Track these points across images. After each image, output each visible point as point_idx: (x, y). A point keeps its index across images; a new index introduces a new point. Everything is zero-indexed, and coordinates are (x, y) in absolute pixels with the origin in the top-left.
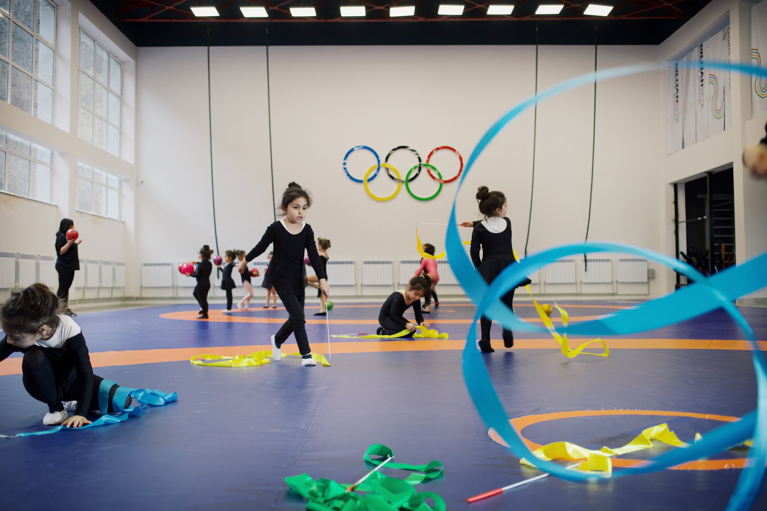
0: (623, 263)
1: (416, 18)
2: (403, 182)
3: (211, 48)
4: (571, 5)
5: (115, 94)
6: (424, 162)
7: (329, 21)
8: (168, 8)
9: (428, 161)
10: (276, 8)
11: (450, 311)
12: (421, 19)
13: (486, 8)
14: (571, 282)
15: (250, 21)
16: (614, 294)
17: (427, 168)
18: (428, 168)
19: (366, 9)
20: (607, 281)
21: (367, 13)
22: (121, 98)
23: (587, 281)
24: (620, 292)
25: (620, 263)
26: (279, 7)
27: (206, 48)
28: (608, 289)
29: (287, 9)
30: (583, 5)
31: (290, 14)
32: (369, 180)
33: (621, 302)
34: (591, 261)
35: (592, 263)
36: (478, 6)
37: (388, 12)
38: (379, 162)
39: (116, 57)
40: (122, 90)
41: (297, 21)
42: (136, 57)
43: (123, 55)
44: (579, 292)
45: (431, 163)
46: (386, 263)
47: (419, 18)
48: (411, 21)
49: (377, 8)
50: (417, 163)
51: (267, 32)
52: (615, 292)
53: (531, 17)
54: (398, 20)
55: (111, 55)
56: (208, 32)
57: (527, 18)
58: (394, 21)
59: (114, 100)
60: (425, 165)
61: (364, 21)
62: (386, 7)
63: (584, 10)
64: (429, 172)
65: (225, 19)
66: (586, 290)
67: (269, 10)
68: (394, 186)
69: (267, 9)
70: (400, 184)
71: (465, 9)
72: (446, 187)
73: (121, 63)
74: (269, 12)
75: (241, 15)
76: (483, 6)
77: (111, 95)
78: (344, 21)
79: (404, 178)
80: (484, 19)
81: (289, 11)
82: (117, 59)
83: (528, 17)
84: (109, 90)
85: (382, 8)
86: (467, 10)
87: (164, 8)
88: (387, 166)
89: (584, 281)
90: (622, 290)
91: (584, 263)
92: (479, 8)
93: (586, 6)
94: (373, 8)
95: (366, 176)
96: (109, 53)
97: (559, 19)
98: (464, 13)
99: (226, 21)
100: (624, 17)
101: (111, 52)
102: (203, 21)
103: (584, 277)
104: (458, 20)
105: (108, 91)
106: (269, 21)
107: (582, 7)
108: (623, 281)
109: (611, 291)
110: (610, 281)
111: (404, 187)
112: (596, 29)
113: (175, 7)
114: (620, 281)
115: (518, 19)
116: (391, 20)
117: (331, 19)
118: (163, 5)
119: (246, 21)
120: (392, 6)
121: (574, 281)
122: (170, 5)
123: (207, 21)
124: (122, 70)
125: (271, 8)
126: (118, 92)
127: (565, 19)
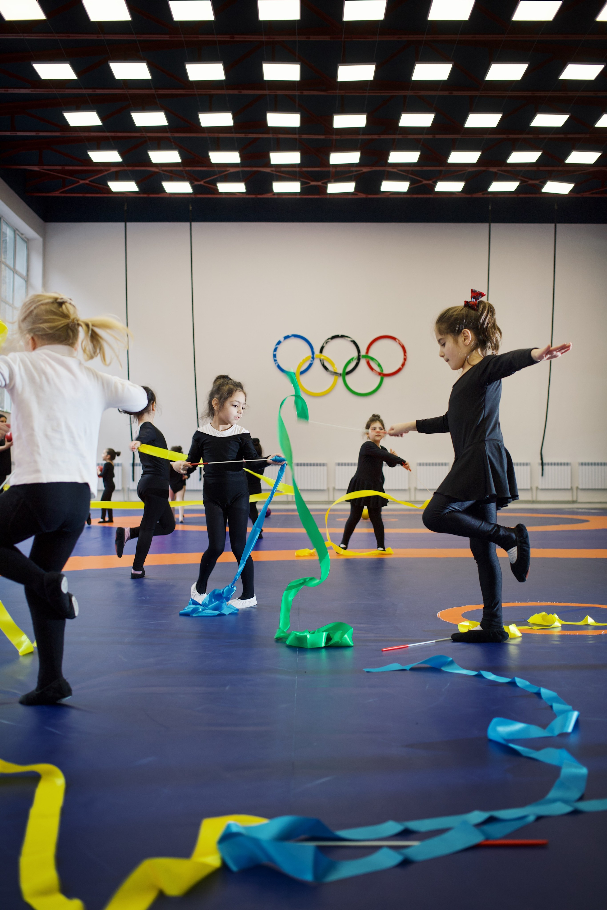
0: (584, 467)
1: (357, 194)
2: (340, 374)
3: (129, 224)
4: (527, 182)
5: (20, 276)
6: (363, 352)
7: (259, 196)
8: (82, 182)
9: (367, 352)
10: (202, 183)
11: (393, 520)
12: (362, 196)
13: (434, 184)
14: (525, 487)
15: (172, 196)
16: (574, 502)
17: (366, 359)
18: (368, 359)
19: (301, 185)
20: (566, 487)
21: (302, 189)
22: (27, 279)
23: (544, 487)
24: (580, 500)
25: (581, 467)
26: (205, 182)
27: (122, 224)
28: (567, 496)
29: (214, 183)
30: (540, 182)
31: (217, 189)
32: (302, 373)
33: (580, 510)
34: (548, 464)
35: (550, 467)
36: (425, 182)
37: (326, 188)
38: (313, 353)
39: (22, 234)
40: (28, 270)
41: (224, 196)
42: (44, 234)
43: (30, 232)
44: (534, 499)
45: (371, 354)
46: (320, 465)
47: (359, 194)
48: (350, 197)
49: (312, 183)
50: (355, 354)
51: (191, 208)
52: (575, 499)
53: (483, 194)
54: (336, 196)
55: (17, 232)
56: (125, 208)
57: (479, 195)
58: (331, 197)
59: (19, 282)
60: (364, 357)
61: (298, 197)
62: (323, 183)
63: (542, 187)
64: (368, 363)
65: (144, 194)
66: (542, 496)
67: (193, 185)
68: (330, 379)
69: (191, 184)
70: (336, 377)
71: (410, 185)
72: (386, 380)
73: (27, 241)
74: (193, 187)
75: (163, 190)
76: (430, 182)
77: (16, 276)
78: (276, 196)
79: (340, 371)
80: (432, 196)
81: (216, 186)
82: (23, 237)
83: (481, 193)
84: (15, 271)
85: (319, 183)
86: (412, 186)
87: (79, 182)
88: (322, 357)
89: (540, 487)
90: (583, 497)
91: (540, 467)
92: (426, 184)
93: (544, 183)
94: (309, 183)
95: (300, 366)
96: (15, 231)
97: (515, 196)
98: (409, 189)
99: (145, 196)
100: (587, 195)
101: (17, 230)
102: (120, 195)
103: (541, 483)
104: (402, 196)
105: (13, 272)
106: (193, 196)
107: (540, 184)
108: (584, 487)
109: (570, 498)
110: (569, 487)
111: (340, 380)
112: (556, 207)
113: (90, 181)
114: (580, 487)
115: (469, 196)
116: (328, 196)
117: (261, 194)
118: (77, 180)
119: (167, 196)
120: (330, 182)
121: (529, 487)
122: (85, 179)
123: (124, 195)
124: (28, 249)
125: (196, 183)
126: (24, 273)
127: (521, 196)
